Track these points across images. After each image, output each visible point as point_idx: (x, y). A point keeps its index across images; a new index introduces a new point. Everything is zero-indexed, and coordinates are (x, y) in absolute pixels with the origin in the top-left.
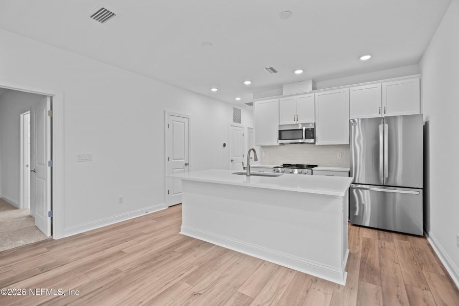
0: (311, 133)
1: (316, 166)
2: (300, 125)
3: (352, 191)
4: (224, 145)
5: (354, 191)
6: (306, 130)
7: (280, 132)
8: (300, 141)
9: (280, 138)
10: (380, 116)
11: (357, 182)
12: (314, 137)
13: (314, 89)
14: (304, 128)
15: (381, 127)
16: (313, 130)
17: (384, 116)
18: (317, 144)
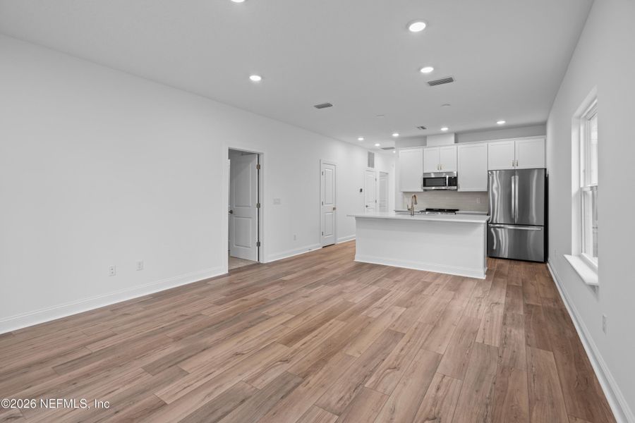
0: (453, 181)
1: (458, 210)
2: (444, 174)
3: (490, 229)
4: (361, 190)
5: (492, 230)
6: (449, 178)
7: (424, 179)
8: (443, 188)
9: (424, 185)
10: (513, 168)
11: (495, 222)
12: (456, 185)
13: (456, 141)
14: (447, 177)
15: (513, 177)
16: (456, 179)
17: (517, 168)
18: (459, 190)
